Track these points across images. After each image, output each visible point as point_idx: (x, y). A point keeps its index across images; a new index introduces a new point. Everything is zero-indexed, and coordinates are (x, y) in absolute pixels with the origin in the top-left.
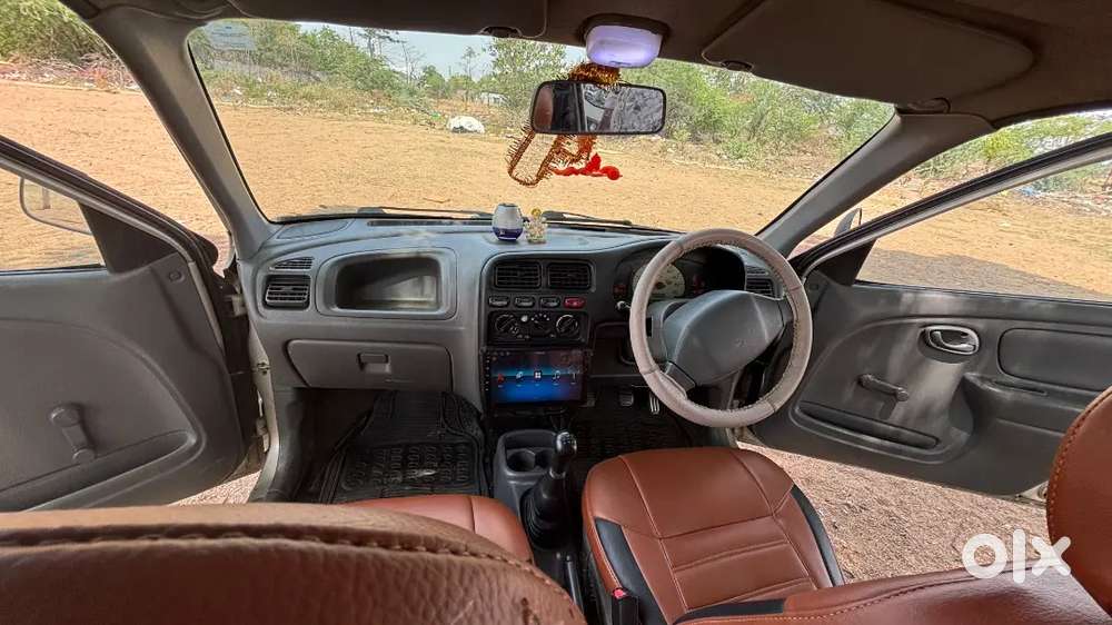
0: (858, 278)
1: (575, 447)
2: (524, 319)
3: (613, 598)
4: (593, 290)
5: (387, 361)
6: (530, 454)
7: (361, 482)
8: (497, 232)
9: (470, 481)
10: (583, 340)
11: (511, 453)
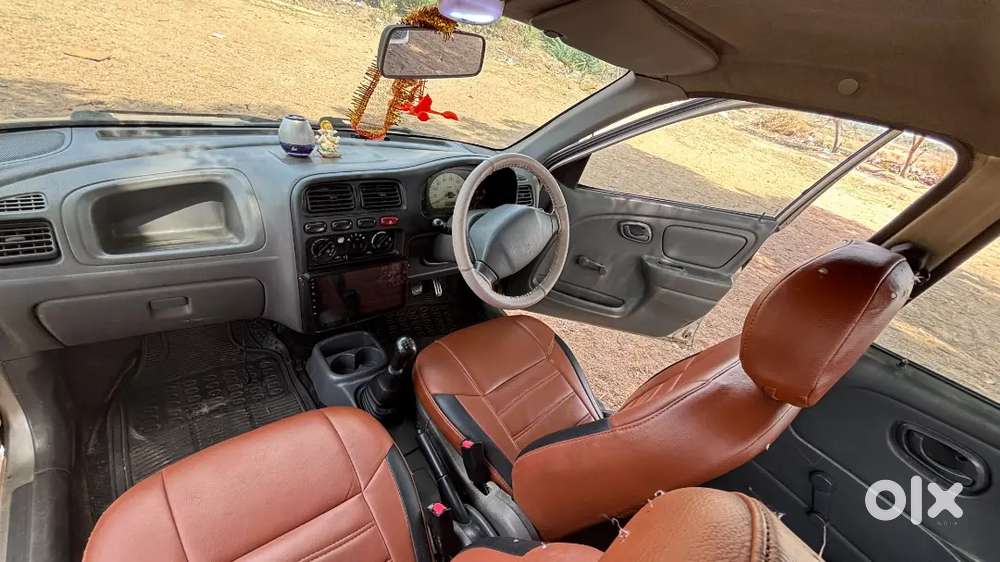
0: (580, 182)
1: (414, 348)
2: (341, 241)
3: (463, 449)
4: (405, 207)
5: (187, 303)
6: (350, 356)
7: (159, 426)
8: (287, 148)
9: (286, 392)
10: (398, 253)
11: (331, 359)
